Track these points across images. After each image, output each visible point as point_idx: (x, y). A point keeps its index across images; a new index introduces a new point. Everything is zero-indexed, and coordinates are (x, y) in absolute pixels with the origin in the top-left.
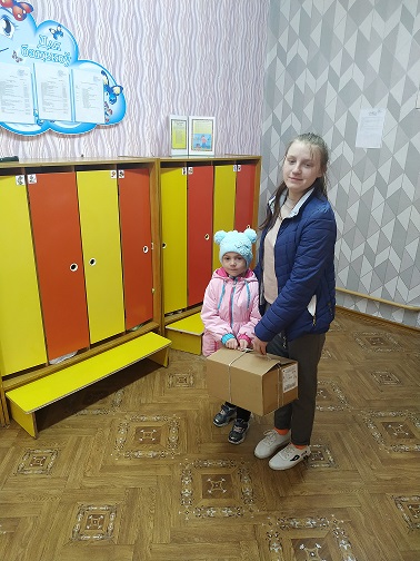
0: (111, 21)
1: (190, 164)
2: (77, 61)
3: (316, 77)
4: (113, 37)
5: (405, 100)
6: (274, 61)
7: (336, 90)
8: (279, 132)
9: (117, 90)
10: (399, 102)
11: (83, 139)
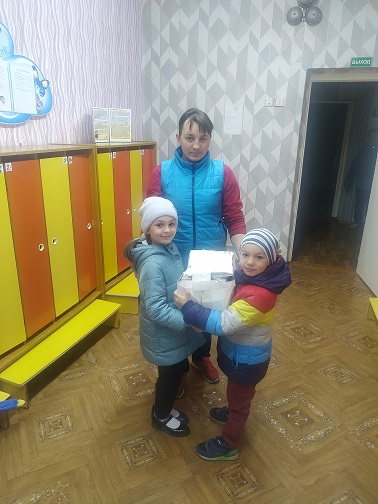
0: (36, 20)
1: (114, 149)
2: (13, 56)
3: (187, 78)
4: (38, 36)
5: (257, 99)
6: (149, 63)
7: (205, 89)
8: (158, 121)
9: (45, 84)
10: (253, 101)
11: (20, 128)
